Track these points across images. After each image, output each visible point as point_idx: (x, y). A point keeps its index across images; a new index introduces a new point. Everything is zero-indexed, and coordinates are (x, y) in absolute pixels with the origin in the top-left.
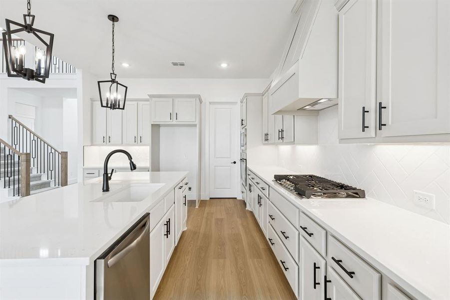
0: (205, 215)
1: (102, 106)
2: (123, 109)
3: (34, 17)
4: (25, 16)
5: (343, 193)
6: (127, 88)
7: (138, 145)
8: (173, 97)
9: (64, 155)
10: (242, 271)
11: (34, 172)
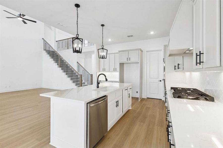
0: (142, 105)
1: (99, 58)
2: (106, 58)
3: (78, 35)
4: (77, 35)
5: (203, 98)
6: (107, 50)
7: (115, 72)
8: (128, 51)
9: (92, 75)
10: (150, 130)
11: (83, 82)
